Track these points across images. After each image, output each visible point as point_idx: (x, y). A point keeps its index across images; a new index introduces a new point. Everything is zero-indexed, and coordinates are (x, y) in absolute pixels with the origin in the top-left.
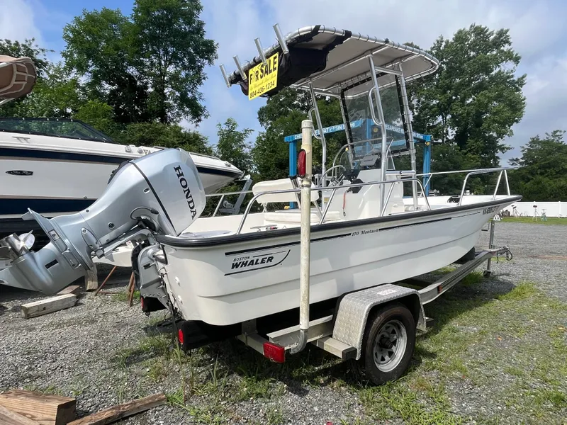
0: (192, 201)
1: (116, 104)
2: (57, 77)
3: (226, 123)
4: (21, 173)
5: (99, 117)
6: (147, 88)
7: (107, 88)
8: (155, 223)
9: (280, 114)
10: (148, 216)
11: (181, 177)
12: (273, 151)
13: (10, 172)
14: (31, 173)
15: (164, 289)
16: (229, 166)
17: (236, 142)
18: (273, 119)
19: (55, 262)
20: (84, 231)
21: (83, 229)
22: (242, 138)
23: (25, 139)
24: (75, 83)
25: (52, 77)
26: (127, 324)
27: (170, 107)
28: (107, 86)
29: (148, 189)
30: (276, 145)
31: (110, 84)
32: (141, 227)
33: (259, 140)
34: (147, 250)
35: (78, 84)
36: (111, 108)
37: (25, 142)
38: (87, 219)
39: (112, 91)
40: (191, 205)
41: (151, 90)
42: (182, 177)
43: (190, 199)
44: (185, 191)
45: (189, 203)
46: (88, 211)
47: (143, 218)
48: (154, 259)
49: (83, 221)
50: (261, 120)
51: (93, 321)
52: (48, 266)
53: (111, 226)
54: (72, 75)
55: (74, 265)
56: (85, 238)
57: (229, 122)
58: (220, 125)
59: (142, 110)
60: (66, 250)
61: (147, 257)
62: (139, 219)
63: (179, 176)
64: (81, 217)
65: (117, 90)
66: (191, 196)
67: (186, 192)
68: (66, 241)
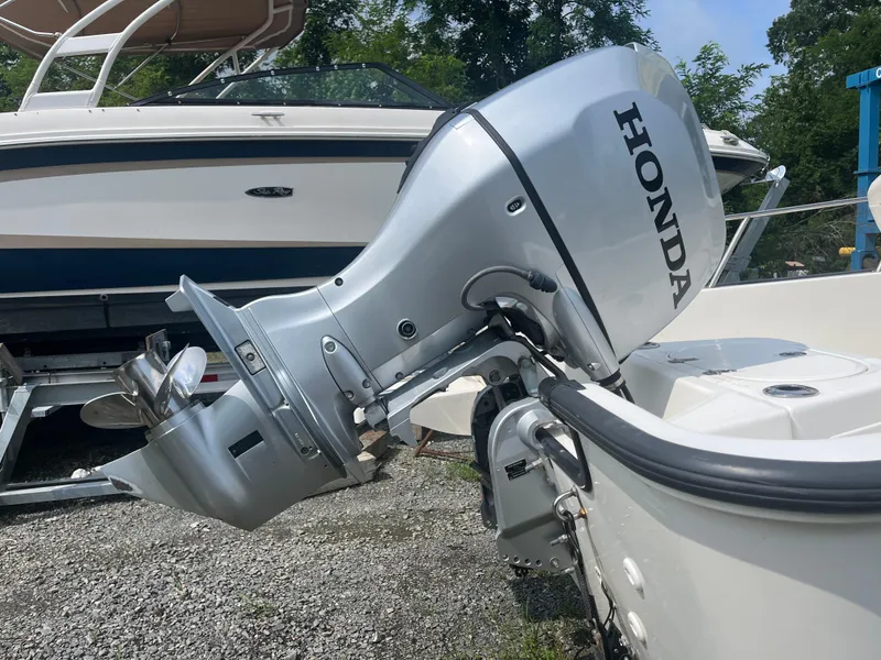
0: (677, 240)
1: (470, 57)
2: (374, 23)
3: (699, 59)
4: (271, 192)
5: (438, 84)
6: (527, 13)
7: (455, 28)
8: (544, 322)
9: (826, 27)
10: (521, 299)
11: (638, 150)
12: (807, 118)
13: (253, 192)
14: (288, 192)
15: (572, 547)
16: (734, 143)
17: (719, 101)
18: (808, 42)
19: (254, 438)
20: (330, 346)
21: (326, 340)
22: (738, 90)
23: (276, 116)
24: (400, 26)
25: (365, 24)
26: (473, 559)
27: (573, 45)
28: (454, 24)
29: (518, 203)
30: (815, 102)
31: (460, 20)
32: (499, 335)
33: (772, 94)
34: (517, 415)
35: (407, 29)
36: (460, 64)
37: (275, 125)
38: (337, 308)
39: (463, 34)
40: (675, 253)
41: (534, 16)
42: (645, 147)
43: (670, 233)
44: (652, 203)
45: (667, 246)
46: (339, 282)
47: (502, 304)
48: (540, 446)
49: (325, 314)
50: (776, 50)
51: (401, 533)
52: (237, 449)
53: (407, 329)
54: (397, 12)
55: (304, 450)
56: (333, 366)
57: (705, 55)
58: (684, 66)
59: (518, 63)
60: (282, 402)
61: (517, 439)
62: (491, 308)
63: (631, 144)
64: (323, 302)
65: (472, 29)
66: (674, 221)
67: (658, 207)
68: (282, 376)
